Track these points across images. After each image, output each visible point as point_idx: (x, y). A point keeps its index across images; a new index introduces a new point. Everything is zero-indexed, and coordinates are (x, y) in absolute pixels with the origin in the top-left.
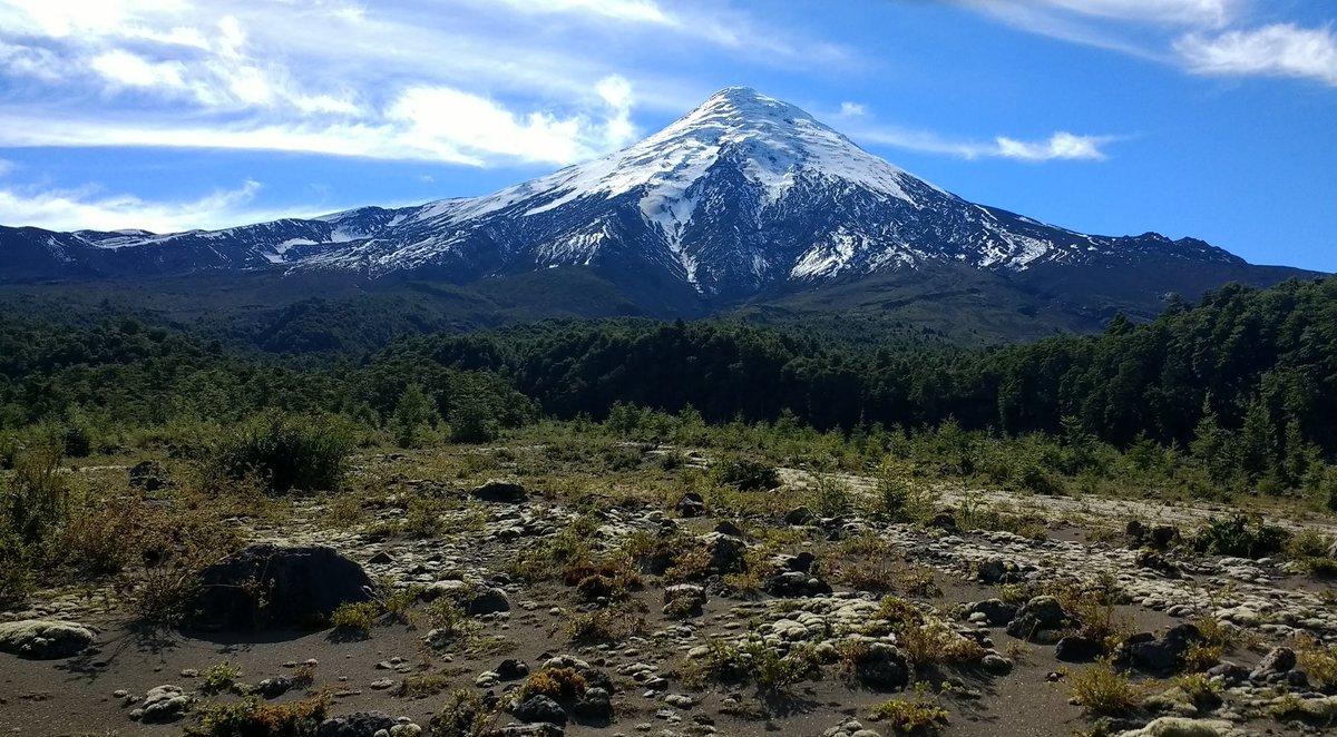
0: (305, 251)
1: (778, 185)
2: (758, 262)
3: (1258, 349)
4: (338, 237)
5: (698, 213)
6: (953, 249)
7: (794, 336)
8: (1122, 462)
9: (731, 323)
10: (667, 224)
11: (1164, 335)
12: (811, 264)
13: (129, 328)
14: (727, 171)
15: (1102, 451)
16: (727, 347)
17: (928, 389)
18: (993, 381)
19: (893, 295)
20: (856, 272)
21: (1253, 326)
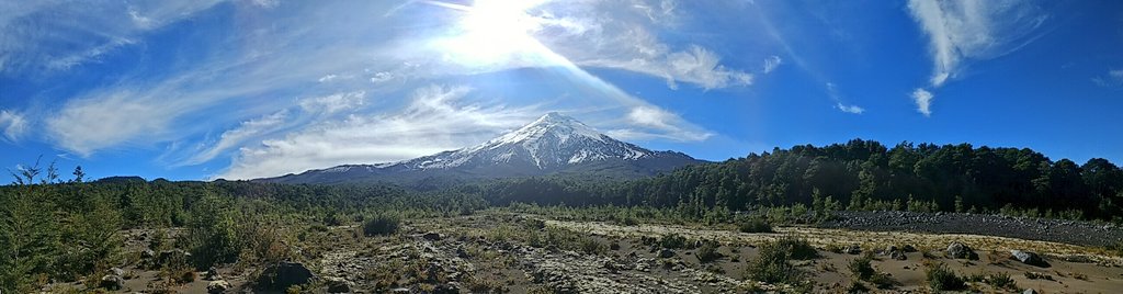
0: (429, 164)
1: (564, 138)
2: (559, 160)
3: (696, 181)
4: (437, 160)
5: (540, 146)
6: (616, 155)
7: (568, 180)
8: (659, 213)
9: (548, 177)
10: (531, 150)
11: (672, 177)
12: (574, 160)
13: (383, 187)
14: (549, 134)
15: (653, 210)
16: (547, 183)
17: (607, 194)
18: (625, 191)
19: (598, 167)
20: (587, 162)
21: (694, 175)
